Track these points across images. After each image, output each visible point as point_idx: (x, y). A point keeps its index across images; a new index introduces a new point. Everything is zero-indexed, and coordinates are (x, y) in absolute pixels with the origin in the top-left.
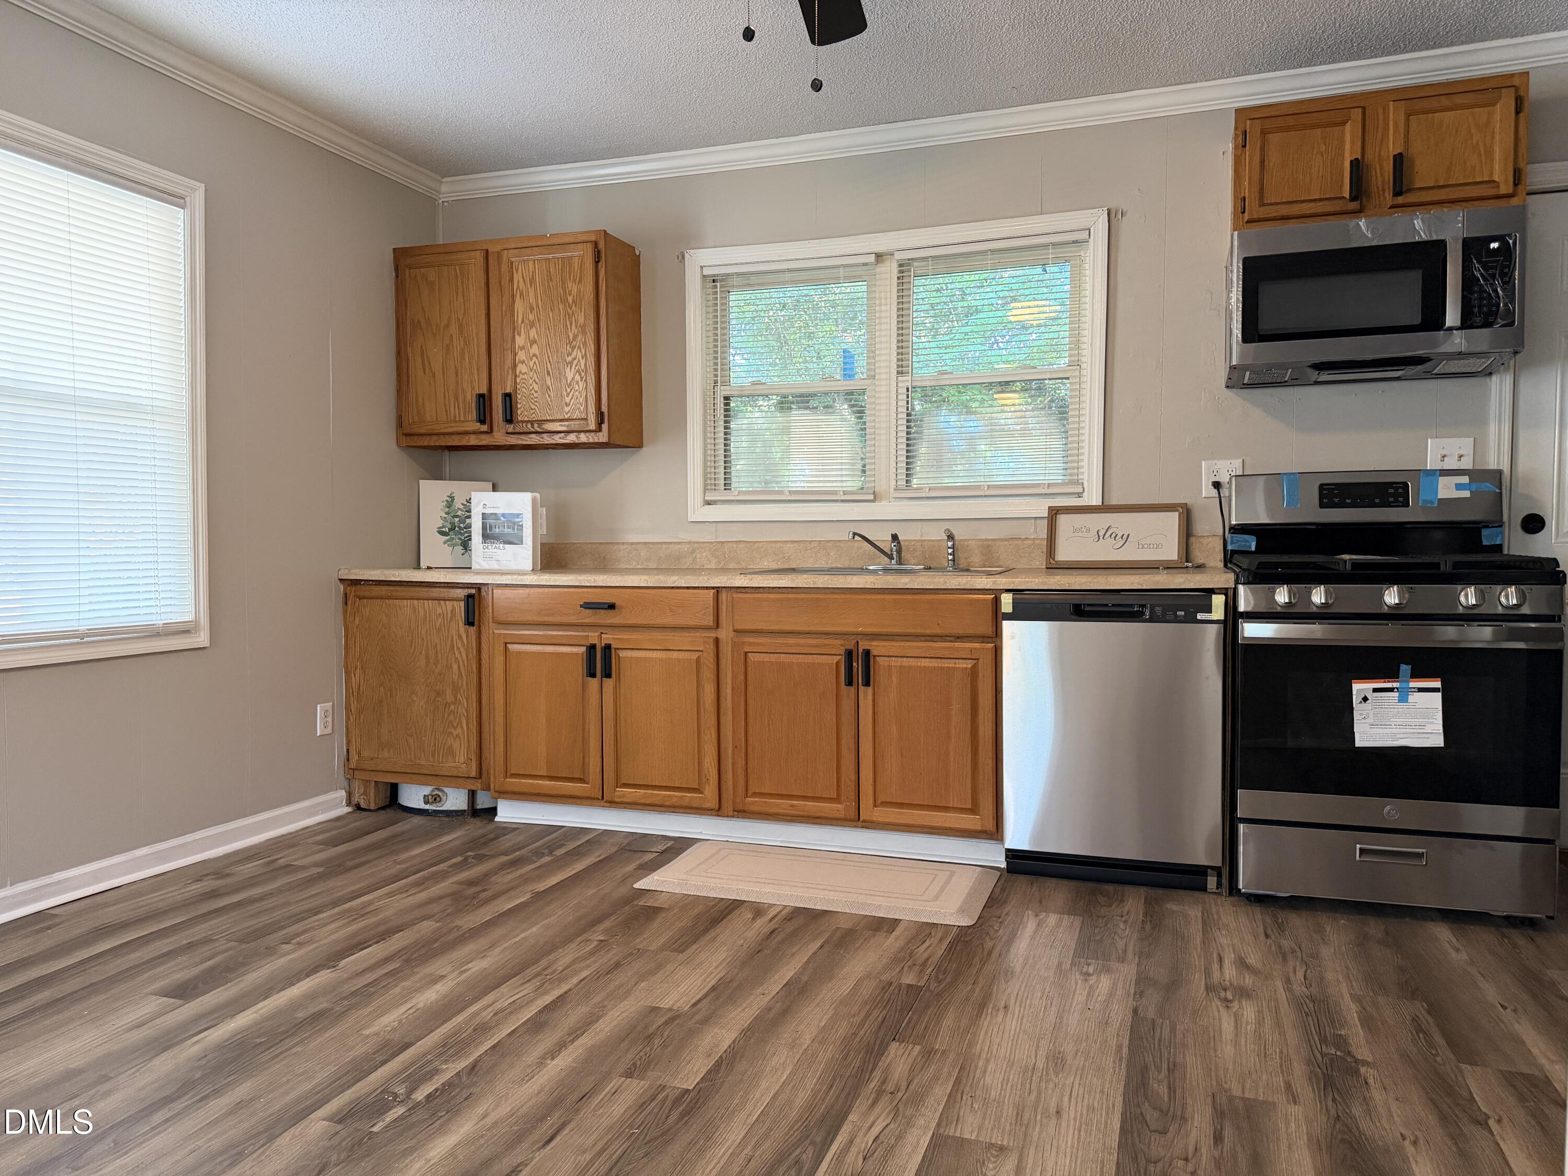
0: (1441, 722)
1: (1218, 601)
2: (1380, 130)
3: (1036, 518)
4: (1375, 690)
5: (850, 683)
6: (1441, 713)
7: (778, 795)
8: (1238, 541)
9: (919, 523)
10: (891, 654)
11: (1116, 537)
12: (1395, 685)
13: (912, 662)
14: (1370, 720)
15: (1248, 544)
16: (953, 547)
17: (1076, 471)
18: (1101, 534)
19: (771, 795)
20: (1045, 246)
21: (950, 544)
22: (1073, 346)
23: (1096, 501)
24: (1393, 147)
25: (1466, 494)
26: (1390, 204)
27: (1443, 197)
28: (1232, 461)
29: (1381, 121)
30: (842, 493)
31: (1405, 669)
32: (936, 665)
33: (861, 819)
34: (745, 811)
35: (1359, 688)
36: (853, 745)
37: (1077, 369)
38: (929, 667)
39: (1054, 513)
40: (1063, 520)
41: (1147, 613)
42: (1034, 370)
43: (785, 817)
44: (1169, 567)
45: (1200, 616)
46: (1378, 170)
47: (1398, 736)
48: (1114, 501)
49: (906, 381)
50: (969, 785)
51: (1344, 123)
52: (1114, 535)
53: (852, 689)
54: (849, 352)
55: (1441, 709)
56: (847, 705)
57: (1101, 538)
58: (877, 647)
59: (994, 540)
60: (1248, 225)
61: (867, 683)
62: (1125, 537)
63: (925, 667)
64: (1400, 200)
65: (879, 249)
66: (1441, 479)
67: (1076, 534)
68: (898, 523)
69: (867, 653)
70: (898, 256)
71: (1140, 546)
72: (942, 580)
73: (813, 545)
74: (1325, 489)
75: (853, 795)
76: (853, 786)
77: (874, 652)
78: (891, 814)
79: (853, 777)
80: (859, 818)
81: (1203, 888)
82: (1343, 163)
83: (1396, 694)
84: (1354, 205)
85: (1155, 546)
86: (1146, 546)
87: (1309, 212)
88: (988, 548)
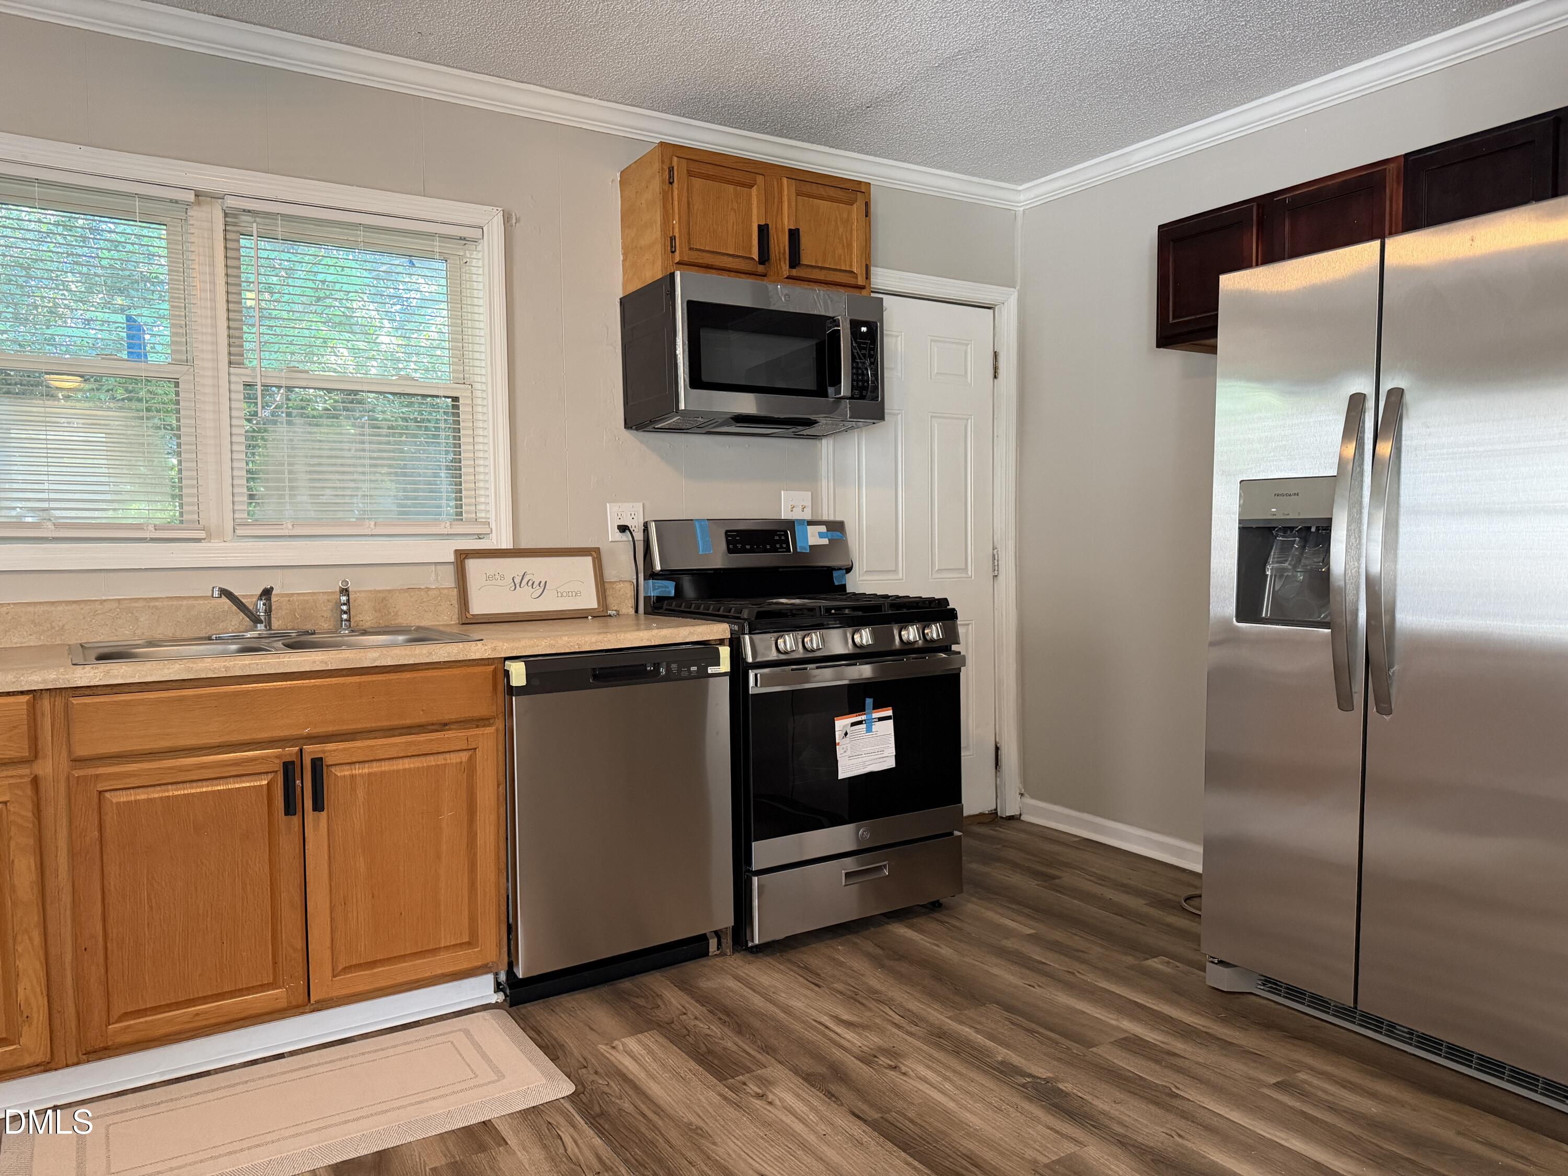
0: (894, 746)
1: (725, 652)
2: (776, 200)
3: (436, 564)
4: (853, 724)
5: (290, 809)
6: (893, 737)
7: (168, 1005)
8: (659, 587)
9: (279, 571)
10: (354, 760)
11: (533, 584)
12: (863, 717)
13: (386, 767)
14: (848, 753)
15: (667, 589)
16: (348, 603)
17: (474, 508)
18: (517, 581)
19: (155, 1010)
20: (431, 236)
21: (344, 599)
22: (456, 360)
23: (506, 543)
24: (788, 223)
25: (825, 541)
26: (786, 274)
27: (822, 278)
28: (635, 504)
29: (776, 194)
30: (151, 528)
31: (869, 702)
32: (420, 765)
33: (312, 1002)
34: (106, 1049)
35: (841, 724)
36: (298, 899)
37: (468, 389)
38: (410, 769)
39: (462, 556)
40: (472, 565)
41: (663, 671)
42: (414, 383)
43: (177, 1037)
44: (579, 616)
45: (711, 670)
46: (775, 237)
47: (867, 763)
48: (524, 545)
49: (241, 376)
50: (466, 913)
51: (751, 187)
52: (530, 583)
53: (295, 820)
54: (135, 321)
55: (893, 734)
56: (288, 846)
57: (518, 586)
58: (331, 751)
59: (389, 591)
60: (678, 266)
61: (318, 806)
62: (542, 584)
63: (404, 770)
64: (794, 272)
65: (201, 186)
66: (809, 528)
67: (489, 582)
68: (245, 571)
69: (318, 765)
70: (231, 202)
71: (560, 595)
72: (425, 651)
73: (107, 606)
74: (730, 536)
75: (300, 971)
76: (299, 957)
77: (329, 760)
78: (362, 980)
79: (299, 944)
80: (309, 999)
81: (705, 953)
82: (751, 225)
83: (864, 726)
84: (761, 269)
85: (574, 595)
86: (565, 594)
87: (729, 266)
88: (382, 600)
